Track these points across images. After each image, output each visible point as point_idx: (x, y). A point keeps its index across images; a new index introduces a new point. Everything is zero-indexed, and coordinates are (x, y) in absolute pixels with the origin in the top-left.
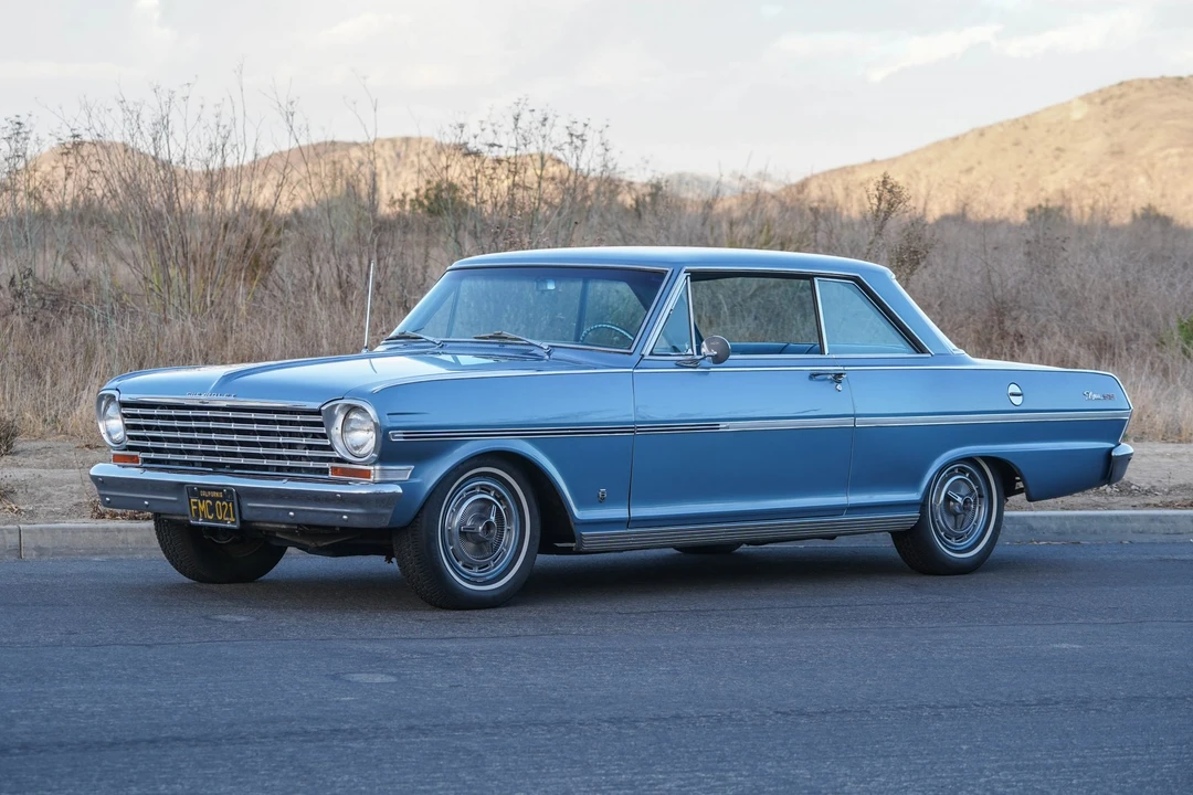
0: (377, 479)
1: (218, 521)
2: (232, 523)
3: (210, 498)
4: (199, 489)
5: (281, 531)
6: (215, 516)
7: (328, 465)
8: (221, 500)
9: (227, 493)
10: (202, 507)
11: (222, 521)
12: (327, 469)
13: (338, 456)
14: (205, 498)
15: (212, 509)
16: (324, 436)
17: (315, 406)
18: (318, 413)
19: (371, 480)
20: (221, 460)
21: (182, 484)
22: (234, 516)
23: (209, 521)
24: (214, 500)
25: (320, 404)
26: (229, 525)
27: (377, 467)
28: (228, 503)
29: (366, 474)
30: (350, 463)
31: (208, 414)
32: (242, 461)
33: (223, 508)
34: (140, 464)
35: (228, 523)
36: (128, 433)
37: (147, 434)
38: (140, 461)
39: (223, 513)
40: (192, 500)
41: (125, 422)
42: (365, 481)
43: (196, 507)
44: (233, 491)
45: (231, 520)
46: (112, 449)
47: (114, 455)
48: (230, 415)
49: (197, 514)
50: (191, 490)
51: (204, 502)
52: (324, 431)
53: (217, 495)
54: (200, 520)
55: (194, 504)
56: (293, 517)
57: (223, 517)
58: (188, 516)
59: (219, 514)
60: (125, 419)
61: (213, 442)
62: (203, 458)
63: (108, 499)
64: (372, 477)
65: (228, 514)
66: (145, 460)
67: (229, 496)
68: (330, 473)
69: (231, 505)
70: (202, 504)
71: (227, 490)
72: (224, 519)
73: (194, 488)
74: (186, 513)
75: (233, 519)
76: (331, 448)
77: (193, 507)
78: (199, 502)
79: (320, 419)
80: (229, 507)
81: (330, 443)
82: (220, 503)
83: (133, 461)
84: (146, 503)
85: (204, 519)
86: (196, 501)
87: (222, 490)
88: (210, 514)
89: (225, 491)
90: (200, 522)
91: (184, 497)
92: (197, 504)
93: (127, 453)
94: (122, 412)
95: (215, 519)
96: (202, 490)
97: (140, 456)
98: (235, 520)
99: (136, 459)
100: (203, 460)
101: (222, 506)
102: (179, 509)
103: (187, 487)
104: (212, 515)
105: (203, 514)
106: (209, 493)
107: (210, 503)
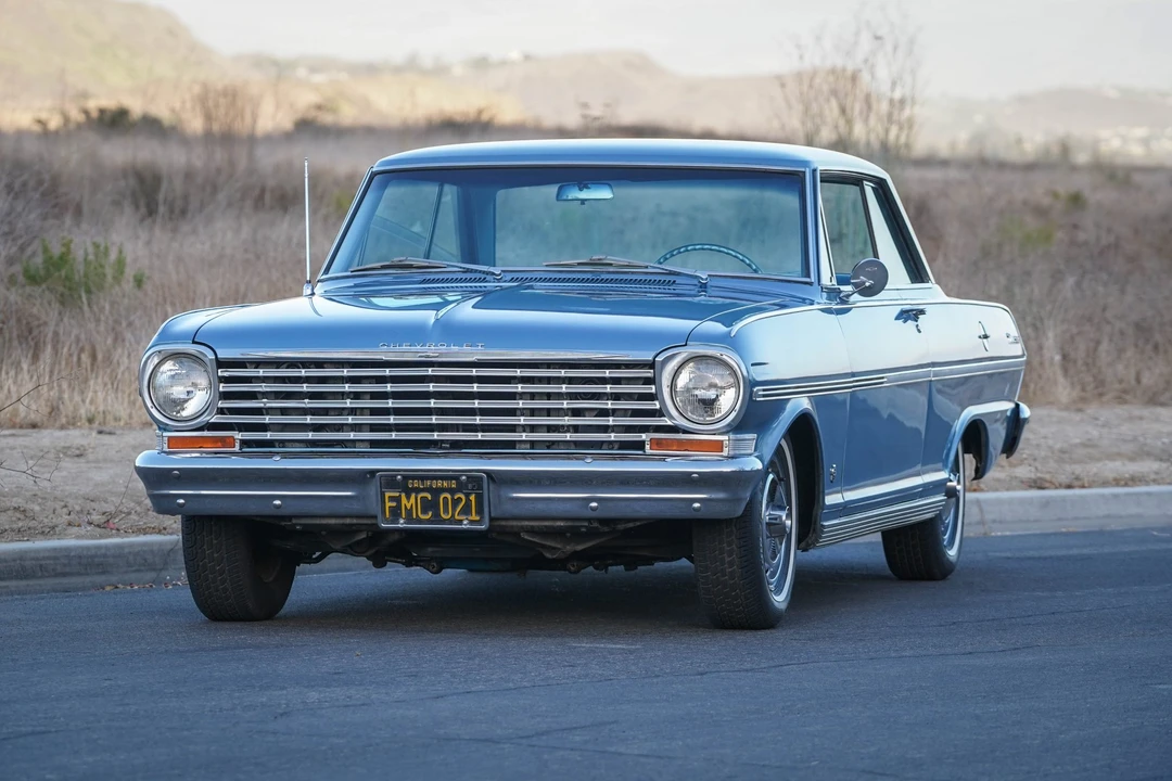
0: (732, 453)
1: (444, 521)
2: (472, 522)
3: (429, 490)
4: (406, 478)
5: (532, 531)
6: (437, 514)
7: (644, 436)
8: (452, 491)
9: (474, 482)
10: (407, 503)
11: (450, 521)
12: (643, 442)
13: (669, 423)
14: (418, 490)
15: (427, 506)
16: (651, 397)
17: (648, 356)
18: (651, 365)
19: (725, 453)
20: (436, 436)
21: (373, 472)
22: (480, 511)
23: (420, 521)
24: (436, 492)
25: (654, 354)
26: (465, 525)
27: (732, 436)
28: (467, 495)
29: (719, 446)
30: (685, 432)
31: (430, 371)
32: (480, 436)
33: (456, 502)
34: (237, 449)
35: (465, 522)
36: (221, 404)
37: (268, 405)
38: (237, 445)
39: (454, 509)
40: (387, 495)
41: (221, 389)
42: (713, 456)
43: (394, 504)
44: (481, 478)
45: (470, 518)
46: (165, 430)
47: (169, 438)
48: (474, 372)
49: (396, 512)
50: (390, 480)
51: (413, 495)
52: (653, 389)
53: (445, 484)
54: (402, 521)
55: (392, 499)
56: (593, 509)
57: (453, 515)
58: (375, 517)
59: (446, 511)
60: (221, 385)
61: (428, 412)
62: (394, 435)
63: (182, 501)
64: (726, 450)
65: (466, 510)
66: (244, 443)
67: (470, 486)
68: (647, 447)
69: (472, 497)
70: (408, 498)
71: (468, 477)
72: (457, 517)
73: (396, 476)
74: (373, 513)
75: (475, 517)
76: (659, 413)
77: (388, 504)
78: (403, 495)
79: (649, 373)
80: (468, 501)
81: (658, 407)
82: (449, 496)
83: (220, 444)
84: (278, 502)
85: (409, 519)
86: (397, 494)
87: (457, 478)
88: (424, 511)
89: (464, 478)
90: (402, 524)
91: (373, 489)
92: (398, 500)
93: (206, 433)
94: (220, 374)
95: (437, 519)
96: (413, 478)
97: (236, 437)
98: (478, 518)
99: (229, 442)
100: (393, 437)
101: (453, 499)
102: (356, 507)
103: (381, 476)
104: (430, 513)
105: (409, 512)
106: (429, 482)
107: (429, 496)
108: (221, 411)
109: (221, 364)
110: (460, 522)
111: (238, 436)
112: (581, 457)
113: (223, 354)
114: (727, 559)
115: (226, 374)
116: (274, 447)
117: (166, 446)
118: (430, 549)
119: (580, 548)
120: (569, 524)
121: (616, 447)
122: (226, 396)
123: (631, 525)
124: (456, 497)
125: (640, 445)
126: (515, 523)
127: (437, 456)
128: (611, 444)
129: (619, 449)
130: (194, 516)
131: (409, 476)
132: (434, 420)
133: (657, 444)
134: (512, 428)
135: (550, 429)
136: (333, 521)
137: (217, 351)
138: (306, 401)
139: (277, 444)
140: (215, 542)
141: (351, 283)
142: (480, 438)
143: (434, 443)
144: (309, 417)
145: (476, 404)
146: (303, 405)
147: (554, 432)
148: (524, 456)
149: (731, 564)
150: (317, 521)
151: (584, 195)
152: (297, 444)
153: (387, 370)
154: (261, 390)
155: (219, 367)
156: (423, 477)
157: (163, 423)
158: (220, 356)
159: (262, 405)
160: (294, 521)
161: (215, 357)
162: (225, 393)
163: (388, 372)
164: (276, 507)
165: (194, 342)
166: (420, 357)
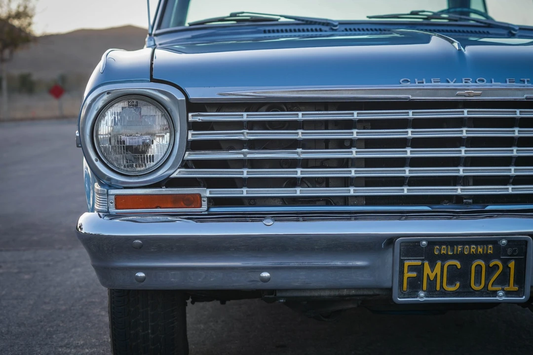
1: (473, 293)
2: (507, 293)
3: (459, 256)
4: (432, 244)
6: (466, 285)
8: (486, 258)
9: (516, 246)
10: (431, 272)
11: (485, 291)
14: (444, 258)
15: (454, 275)
20: (459, 190)
22: (520, 280)
23: (444, 293)
24: (467, 259)
26: (501, 297)
28: (505, 262)
31: (465, 113)
33: (491, 270)
34: (204, 207)
35: (501, 294)
36: (187, 155)
37: (249, 156)
38: (205, 204)
39: (488, 279)
40: (407, 263)
41: (190, 137)
43: (414, 274)
44: (526, 241)
45: (506, 288)
46: (111, 187)
47: (117, 197)
48: (518, 113)
49: (415, 285)
50: (413, 247)
51: (439, 263)
53: (480, 250)
54: (422, 294)
55: (412, 268)
57: (486, 286)
58: (390, 290)
59: (478, 281)
60: (190, 133)
62: (406, 191)
63: (142, 274)
65: (503, 280)
66: (214, 202)
67: (509, 251)
69: (512, 265)
70: (432, 267)
71: (509, 241)
72: (490, 288)
73: (419, 242)
74: (388, 284)
75: (512, 287)
77: (407, 275)
78: (426, 263)
80: (506, 268)
82: (482, 263)
83: (182, 204)
84: (266, 275)
85: (431, 291)
86: (419, 263)
87: (495, 243)
88: (451, 282)
89: (504, 242)
90: (422, 297)
91: (389, 258)
92: (419, 269)
93: (164, 191)
94: (190, 119)
95: (466, 290)
96: (441, 243)
97: (204, 194)
98: (516, 288)
99: (195, 200)
100: (406, 193)
101: (487, 267)
102: (367, 280)
103: (402, 242)
104: (458, 284)
105: (432, 283)
106: (460, 248)
107: (458, 264)
108: (185, 164)
109: (193, 106)
110: (494, 293)
111: (207, 193)
113: (196, 93)
115: (197, 119)
116: (243, 205)
117: (112, 206)
122: (194, 146)
124: (491, 265)
131: (435, 241)
132: (461, 171)
137: (188, 90)
138: (299, 150)
142: (511, 192)
144: (299, 170)
145: (515, 152)
146: (295, 156)
152: (272, 201)
153: (411, 112)
154: (242, 138)
155: (188, 111)
156: (452, 242)
157: (109, 179)
158: (191, 97)
159: (241, 156)
160: (278, 294)
161: (184, 98)
162: (193, 141)
163: (411, 114)
164: (265, 280)
165: (153, 80)
166: (458, 95)
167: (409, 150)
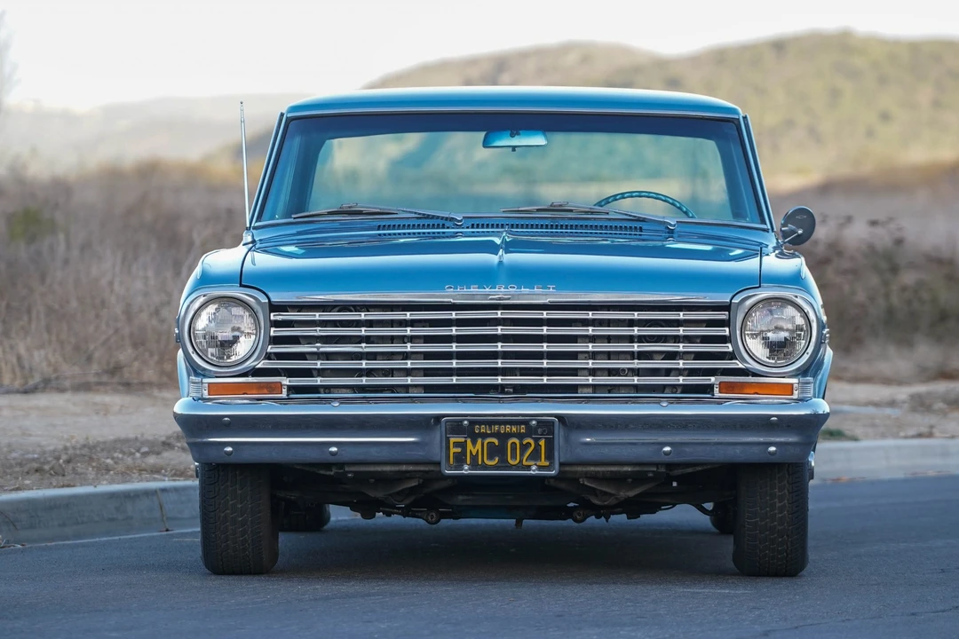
0: (801, 396)
1: (511, 467)
2: (540, 468)
3: (497, 435)
4: (472, 423)
6: (503, 460)
7: (713, 380)
8: (520, 436)
9: (545, 427)
10: (473, 448)
11: (520, 466)
12: (712, 385)
13: (741, 366)
14: (484, 436)
15: (493, 451)
16: (725, 340)
17: (724, 298)
18: (726, 307)
19: (795, 396)
20: (500, 380)
21: (438, 418)
22: (550, 456)
23: (485, 467)
24: (504, 437)
25: (730, 295)
26: (534, 471)
27: (802, 379)
28: (537, 440)
29: (789, 389)
30: (755, 375)
31: (499, 314)
32: (545, 380)
33: (524, 447)
34: (284, 395)
35: (534, 468)
36: (270, 349)
37: (321, 350)
38: (285, 391)
39: (522, 455)
40: (452, 440)
41: (272, 334)
42: (783, 399)
43: (459, 450)
44: (553, 422)
45: (538, 463)
46: (205, 376)
47: (209, 383)
48: (545, 315)
49: (460, 459)
50: (456, 426)
51: (480, 441)
52: (726, 331)
53: (514, 429)
54: (466, 467)
55: (457, 445)
56: (667, 454)
57: (521, 461)
58: (439, 464)
59: (514, 457)
60: (273, 329)
61: (494, 355)
62: (454, 380)
63: (229, 449)
64: (796, 393)
65: (535, 455)
66: (292, 389)
67: (540, 431)
68: (716, 390)
69: (542, 443)
70: (474, 443)
71: (539, 422)
72: (525, 463)
73: (462, 421)
74: (437, 459)
75: (544, 462)
76: (731, 356)
77: (453, 450)
78: (469, 441)
79: (723, 316)
80: (538, 446)
81: (731, 349)
82: (517, 441)
83: (265, 391)
84: (334, 449)
85: (474, 465)
86: (463, 440)
87: (526, 423)
88: (491, 457)
89: (534, 422)
90: (466, 470)
91: (437, 436)
92: (463, 445)
93: (250, 379)
94: (272, 318)
95: (504, 464)
96: (480, 423)
97: (284, 382)
98: (547, 464)
99: (277, 387)
100: (454, 382)
101: (521, 444)
102: (418, 454)
103: (447, 421)
104: (497, 459)
105: (474, 458)
106: (496, 427)
107: (496, 441)
108: (269, 356)
109: (274, 307)
110: (528, 468)
111: (286, 381)
112: (658, 401)
113: (277, 297)
114: (778, 505)
115: (279, 318)
116: (319, 393)
117: (206, 393)
118: (460, 498)
119: (631, 494)
120: (637, 469)
121: (679, 390)
122: (276, 341)
123: (690, 470)
124: (524, 443)
125: (708, 389)
126: (579, 469)
127: (499, 400)
128: (674, 387)
129: (682, 393)
130: (218, 465)
131: (475, 421)
132: (500, 363)
133: (726, 387)
134: (574, 372)
135: (612, 372)
136: (388, 468)
137: (270, 295)
138: (363, 345)
139: (322, 390)
140: (239, 492)
141: (293, 230)
142: (545, 382)
143: (495, 388)
144: (364, 362)
145: (545, 347)
146: (360, 350)
147: (614, 376)
148: (588, 400)
149: (781, 510)
150: (372, 469)
151: (516, 141)
152: (344, 390)
153: (454, 313)
154: (315, 334)
155: (271, 311)
156: (491, 421)
157: (205, 369)
158: (273, 300)
159: (315, 350)
160: (347, 469)
161: (267, 301)
162: (275, 337)
163: (454, 315)
164: (333, 454)
165: (241, 286)
166: (491, 299)
167: (454, 345)
